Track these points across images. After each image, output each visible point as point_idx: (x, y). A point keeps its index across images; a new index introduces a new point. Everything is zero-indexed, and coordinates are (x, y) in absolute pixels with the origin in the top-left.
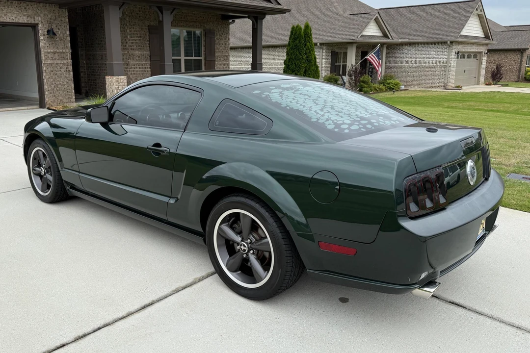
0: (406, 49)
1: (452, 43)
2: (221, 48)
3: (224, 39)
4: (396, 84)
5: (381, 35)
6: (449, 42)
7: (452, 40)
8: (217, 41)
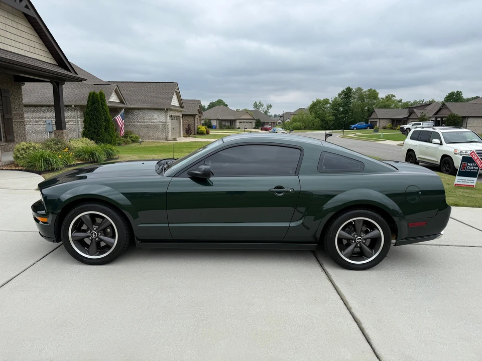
0: (136, 113)
1: (167, 109)
2: (16, 107)
3: (18, 99)
4: (137, 138)
5: (119, 101)
6: (165, 109)
7: (167, 108)
8: (12, 101)
